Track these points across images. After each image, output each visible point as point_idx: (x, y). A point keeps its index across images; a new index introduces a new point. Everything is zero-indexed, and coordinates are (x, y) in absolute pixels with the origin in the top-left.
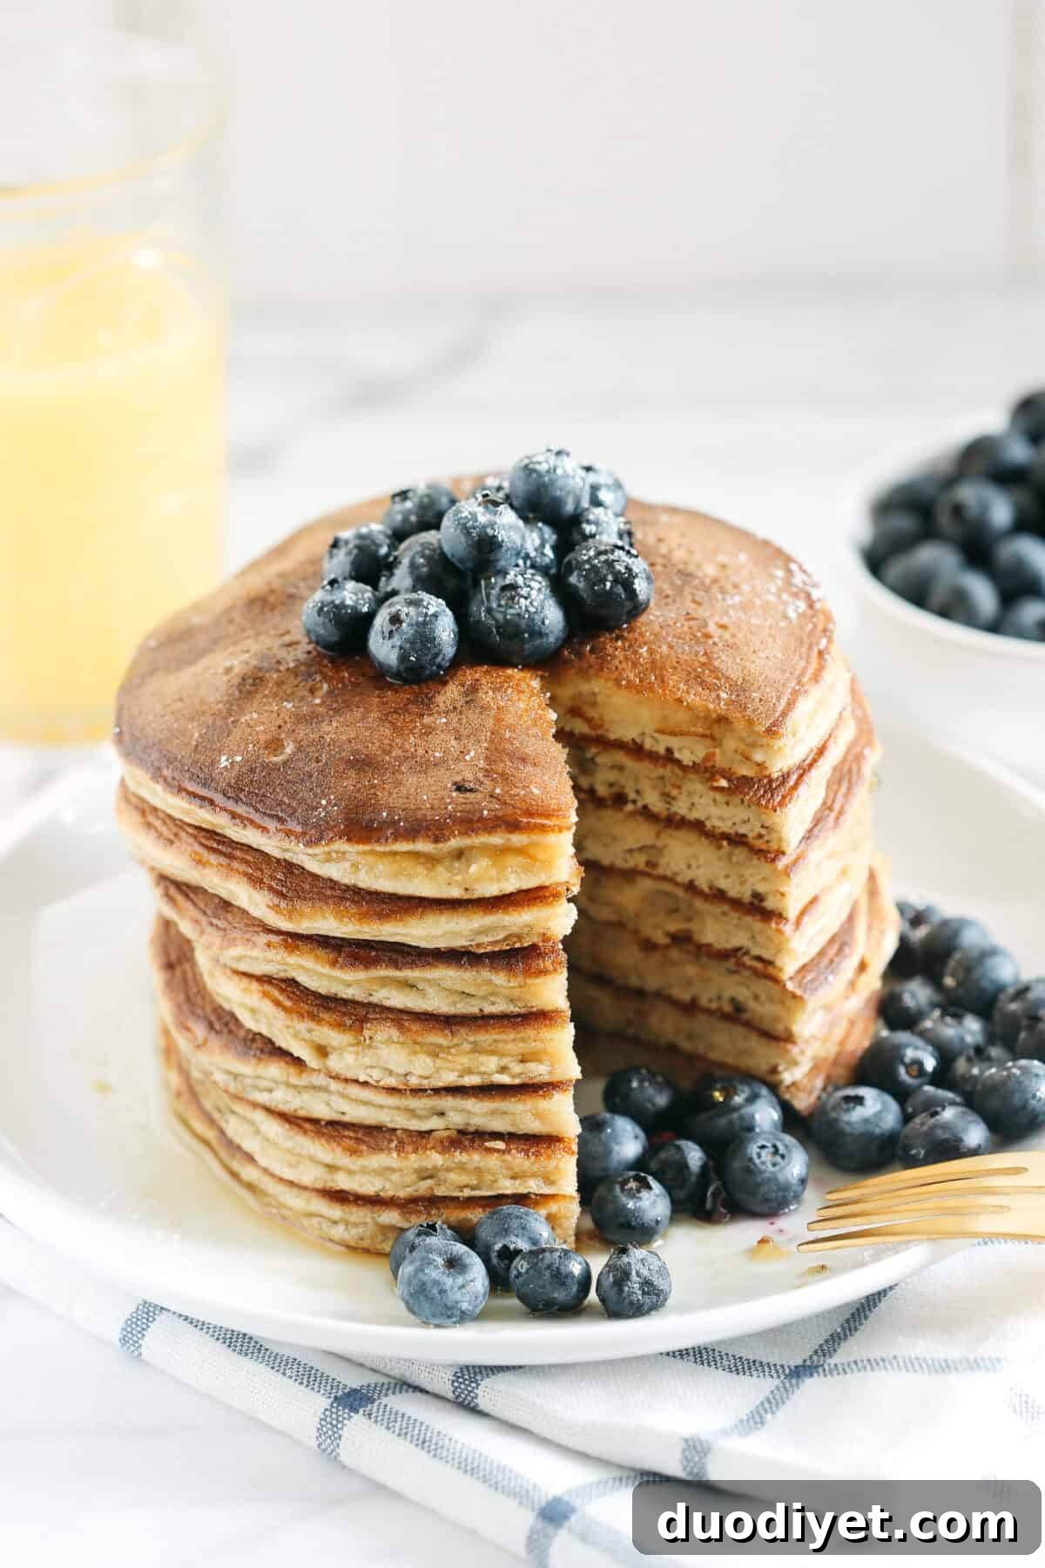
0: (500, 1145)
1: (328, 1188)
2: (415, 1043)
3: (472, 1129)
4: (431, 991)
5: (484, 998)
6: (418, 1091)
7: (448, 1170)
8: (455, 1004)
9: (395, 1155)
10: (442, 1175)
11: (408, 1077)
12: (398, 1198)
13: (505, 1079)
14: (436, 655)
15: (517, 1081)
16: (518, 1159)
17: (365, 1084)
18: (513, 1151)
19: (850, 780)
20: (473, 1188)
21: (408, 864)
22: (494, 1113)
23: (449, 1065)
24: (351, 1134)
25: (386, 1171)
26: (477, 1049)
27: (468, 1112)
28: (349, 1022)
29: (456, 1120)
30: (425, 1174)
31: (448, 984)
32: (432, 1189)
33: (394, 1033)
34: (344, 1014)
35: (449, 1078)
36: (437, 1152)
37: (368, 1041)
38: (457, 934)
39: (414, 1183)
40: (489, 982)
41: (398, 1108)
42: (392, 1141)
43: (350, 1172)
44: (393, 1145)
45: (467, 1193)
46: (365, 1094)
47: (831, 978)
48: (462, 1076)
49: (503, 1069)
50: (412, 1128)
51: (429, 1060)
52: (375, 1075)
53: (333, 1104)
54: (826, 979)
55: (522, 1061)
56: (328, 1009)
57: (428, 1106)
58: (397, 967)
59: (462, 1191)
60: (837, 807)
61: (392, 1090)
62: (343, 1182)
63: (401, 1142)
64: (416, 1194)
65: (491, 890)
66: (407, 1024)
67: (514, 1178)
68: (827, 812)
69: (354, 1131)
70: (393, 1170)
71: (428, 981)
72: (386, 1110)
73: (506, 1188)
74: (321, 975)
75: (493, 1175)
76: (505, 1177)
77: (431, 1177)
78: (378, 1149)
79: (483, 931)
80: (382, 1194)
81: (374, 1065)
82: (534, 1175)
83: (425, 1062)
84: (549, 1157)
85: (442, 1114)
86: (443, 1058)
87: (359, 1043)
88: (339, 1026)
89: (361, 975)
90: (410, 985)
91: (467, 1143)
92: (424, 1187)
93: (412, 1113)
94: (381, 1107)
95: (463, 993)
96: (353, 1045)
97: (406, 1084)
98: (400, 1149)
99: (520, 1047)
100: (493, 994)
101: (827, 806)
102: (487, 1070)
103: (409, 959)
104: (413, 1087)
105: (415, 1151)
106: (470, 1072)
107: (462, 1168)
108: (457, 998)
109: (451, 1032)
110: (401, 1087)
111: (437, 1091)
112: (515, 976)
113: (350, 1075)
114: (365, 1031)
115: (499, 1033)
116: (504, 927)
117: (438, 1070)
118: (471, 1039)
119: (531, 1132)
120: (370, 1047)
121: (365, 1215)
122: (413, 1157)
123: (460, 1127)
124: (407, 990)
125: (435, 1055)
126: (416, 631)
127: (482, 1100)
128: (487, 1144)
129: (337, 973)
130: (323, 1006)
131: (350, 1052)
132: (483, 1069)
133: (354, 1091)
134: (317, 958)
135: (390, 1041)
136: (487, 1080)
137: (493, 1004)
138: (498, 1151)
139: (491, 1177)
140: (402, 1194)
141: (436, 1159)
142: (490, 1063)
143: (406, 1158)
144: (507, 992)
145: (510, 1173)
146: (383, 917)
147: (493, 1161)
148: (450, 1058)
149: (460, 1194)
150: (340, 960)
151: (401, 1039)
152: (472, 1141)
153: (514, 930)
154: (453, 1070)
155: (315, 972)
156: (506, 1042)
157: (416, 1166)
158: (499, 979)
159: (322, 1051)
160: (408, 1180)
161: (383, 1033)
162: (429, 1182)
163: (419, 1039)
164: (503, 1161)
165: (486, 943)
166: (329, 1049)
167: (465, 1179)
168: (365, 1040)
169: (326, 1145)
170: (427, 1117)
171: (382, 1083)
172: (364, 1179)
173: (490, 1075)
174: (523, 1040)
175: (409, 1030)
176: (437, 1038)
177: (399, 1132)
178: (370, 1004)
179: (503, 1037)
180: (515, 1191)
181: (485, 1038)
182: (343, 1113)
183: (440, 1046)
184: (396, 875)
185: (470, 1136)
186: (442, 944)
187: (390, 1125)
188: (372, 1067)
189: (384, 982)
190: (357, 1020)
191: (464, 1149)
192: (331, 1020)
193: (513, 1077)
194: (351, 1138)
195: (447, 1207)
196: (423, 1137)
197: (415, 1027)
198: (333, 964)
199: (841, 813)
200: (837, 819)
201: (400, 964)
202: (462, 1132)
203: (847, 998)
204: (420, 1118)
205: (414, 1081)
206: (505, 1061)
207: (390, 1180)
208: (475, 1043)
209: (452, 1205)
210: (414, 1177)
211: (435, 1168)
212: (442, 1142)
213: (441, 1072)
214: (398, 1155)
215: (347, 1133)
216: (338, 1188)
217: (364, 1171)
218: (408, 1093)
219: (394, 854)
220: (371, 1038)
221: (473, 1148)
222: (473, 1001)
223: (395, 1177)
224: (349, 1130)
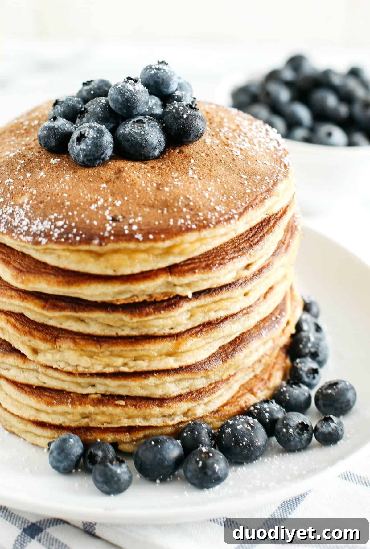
0: (122, 403)
1: (36, 420)
2: (82, 350)
3: (108, 393)
4: (92, 323)
5: (119, 328)
6: (83, 375)
7: (97, 414)
8: (104, 330)
9: (70, 406)
10: (93, 416)
11: (78, 367)
12: (72, 427)
13: (126, 369)
14: (102, 154)
15: (132, 370)
16: (131, 410)
17: (56, 369)
18: (129, 406)
19: (292, 231)
20: (108, 423)
21: (85, 256)
22: (120, 386)
23: (98, 362)
24: (48, 394)
25: (64, 414)
26: (112, 354)
27: (107, 386)
28: (49, 338)
29: (101, 389)
30: (85, 416)
31: (101, 320)
32: (88, 423)
33: (72, 345)
34: (47, 334)
35: (98, 369)
36: (91, 405)
37: (58, 348)
38: (106, 294)
39: (80, 420)
40: (122, 320)
41: (72, 382)
42: (69, 399)
43: (48, 413)
44: (69, 401)
45: (105, 425)
46: (56, 374)
47: (277, 325)
48: (104, 368)
49: (125, 365)
50: (78, 392)
51: (88, 359)
52: (62, 365)
53: (40, 378)
54: (274, 326)
55: (135, 360)
56: (39, 331)
57: (87, 382)
58: (76, 311)
59: (103, 424)
60: (286, 243)
61: (70, 373)
62: (44, 418)
63: (73, 400)
64: (80, 425)
65: (127, 271)
66: (78, 341)
67: (129, 418)
68: (282, 244)
69: (50, 393)
70: (69, 413)
71: (91, 319)
72: (66, 383)
73: (126, 423)
74: (37, 313)
75: (119, 417)
76: (124, 418)
77: (87, 417)
78: (60, 402)
79: (120, 293)
80: (63, 425)
81: (61, 360)
82: (138, 417)
83: (87, 360)
84: (146, 408)
85: (94, 386)
86: (95, 359)
87: (54, 349)
88: (45, 340)
89: (57, 314)
90: (82, 320)
91: (106, 401)
92: (84, 422)
93: (79, 384)
94: (64, 381)
95: (108, 325)
96: (51, 350)
97: (77, 371)
98: (73, 403)
99: (134, 354)
100: (123, 326)
101: (282, 242)
102: (118, 365)
103: (82, 307)
104: (80, 372)
105: (80, 404)
106: (108, 365)
107: (103, 413)
108: (105, 327)
109: (100, 346)
110: (74, 372)
111: (92, 375)
112: (135, 316)
113: (49, 364)
114: (57, 343)
115: (124, 346)
116: (130, 291)
117: (93, 364)
118: (110, 349)
119: (137, 395)
120: (59, 351)
121: (55, 434)
122: (79, 407)
123: (103, 393)
124: (80, 323)
125: (91, 357)
126: (93, 142)
127: (114, 379)
128: (116, 402)
129: (45, 312)
130: (37, 330)
131: (50, 353)
132: (115, 364)
133: (50, 372)
134: (35, 304)
135: (69, 348)
136: (117, 370)
137: (123, 330)
138: (121, 406)
139: (117, 418)
140: (73, 425)
141: (90, 409)
142: (119, 362)
143: (75, 408)
144: (130, 325)
145: (127, 416)
146: (69, 283)
147: (119, 411)
148: (99, 358)
149: (102, 426)
150: (47, 306)
151: (75, 348)
152: (109, 400)
153: (136, 293)
154: (100, 365)
155: (34, 311)
156: (126, 351)
157: (81, 412)
158: (126, 318)
159: (35, 351)
160: (76, 418)
161: (65, 344)
162: (87, 420)
163: (84, 348)
164: (124, 410)
165: (122, 299)
166: (39, 351)
167: (104, 419)
168: (57, 347)
169: (36, 399)
170: (87, 387)
171: (65, 369)
172: (54, 417)
173: (119, 367)
174: (135, 350)
175: (78, 344)
176: (92, 349)
177: (72, 395)
178: (61, 329)
179: (126, 348)
180: (129, 425)
181: (116, 349)
182: (44, 383)
183: (95, 353)
184: (79, 262)
185: (107, 398)
186: (99, 299)
187: (68, 390)
188: (60, 361)
189: (68, 318)
190: (54, 337)
191: (104, 404)
192: (41, 336)
193: (130, 368)
194: (48, 396)
195: (95, 432)
196: (84, 398)
197: (82, 342)
198: (44, 307)
199: (288, 246)
200: (287, 248)
201: (77, 310)
202: (103, 395)
203: (281, 336)
204: (83, 387)
205: (81, 369)
206: (126, 361)
207: (67, 418)
208: (111, 352)
209: (97, 431)
210: (79, 417)
211: (90, 413)
212: (93, 400)
213: (94, 365)
214: (72, 406)
215: (46, 394)
216: (41, 420)
217: (55, 413)
218: (77, 375)
219: (79, 251)
220: (60, 347)
221: (109, 404)
222: (113, 329)
223: (69, 417)
224: (47, 392)
